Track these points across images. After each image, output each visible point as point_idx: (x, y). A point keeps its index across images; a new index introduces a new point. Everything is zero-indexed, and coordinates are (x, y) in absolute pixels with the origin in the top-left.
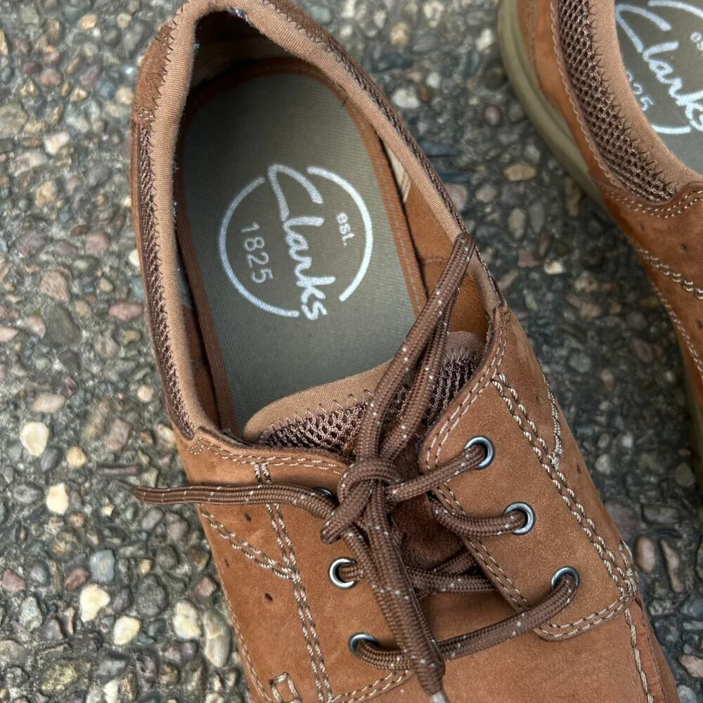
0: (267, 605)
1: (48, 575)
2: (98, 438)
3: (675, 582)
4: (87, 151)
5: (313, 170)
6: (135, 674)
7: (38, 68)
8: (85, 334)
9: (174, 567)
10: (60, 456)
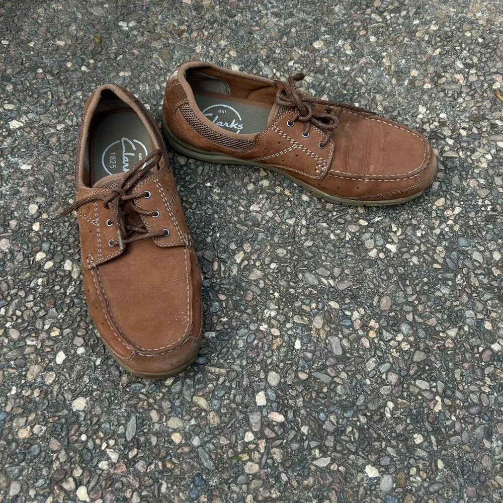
0: (89, 233)
1: (28, 247)
2: (53, 212)
3: (222, 274)
4: (70, 130)
5: (134, 141)
6: (49, 278)
7: (60, 105)
8: (56, 182)
9: (68, 250)
10: (40, 214)
